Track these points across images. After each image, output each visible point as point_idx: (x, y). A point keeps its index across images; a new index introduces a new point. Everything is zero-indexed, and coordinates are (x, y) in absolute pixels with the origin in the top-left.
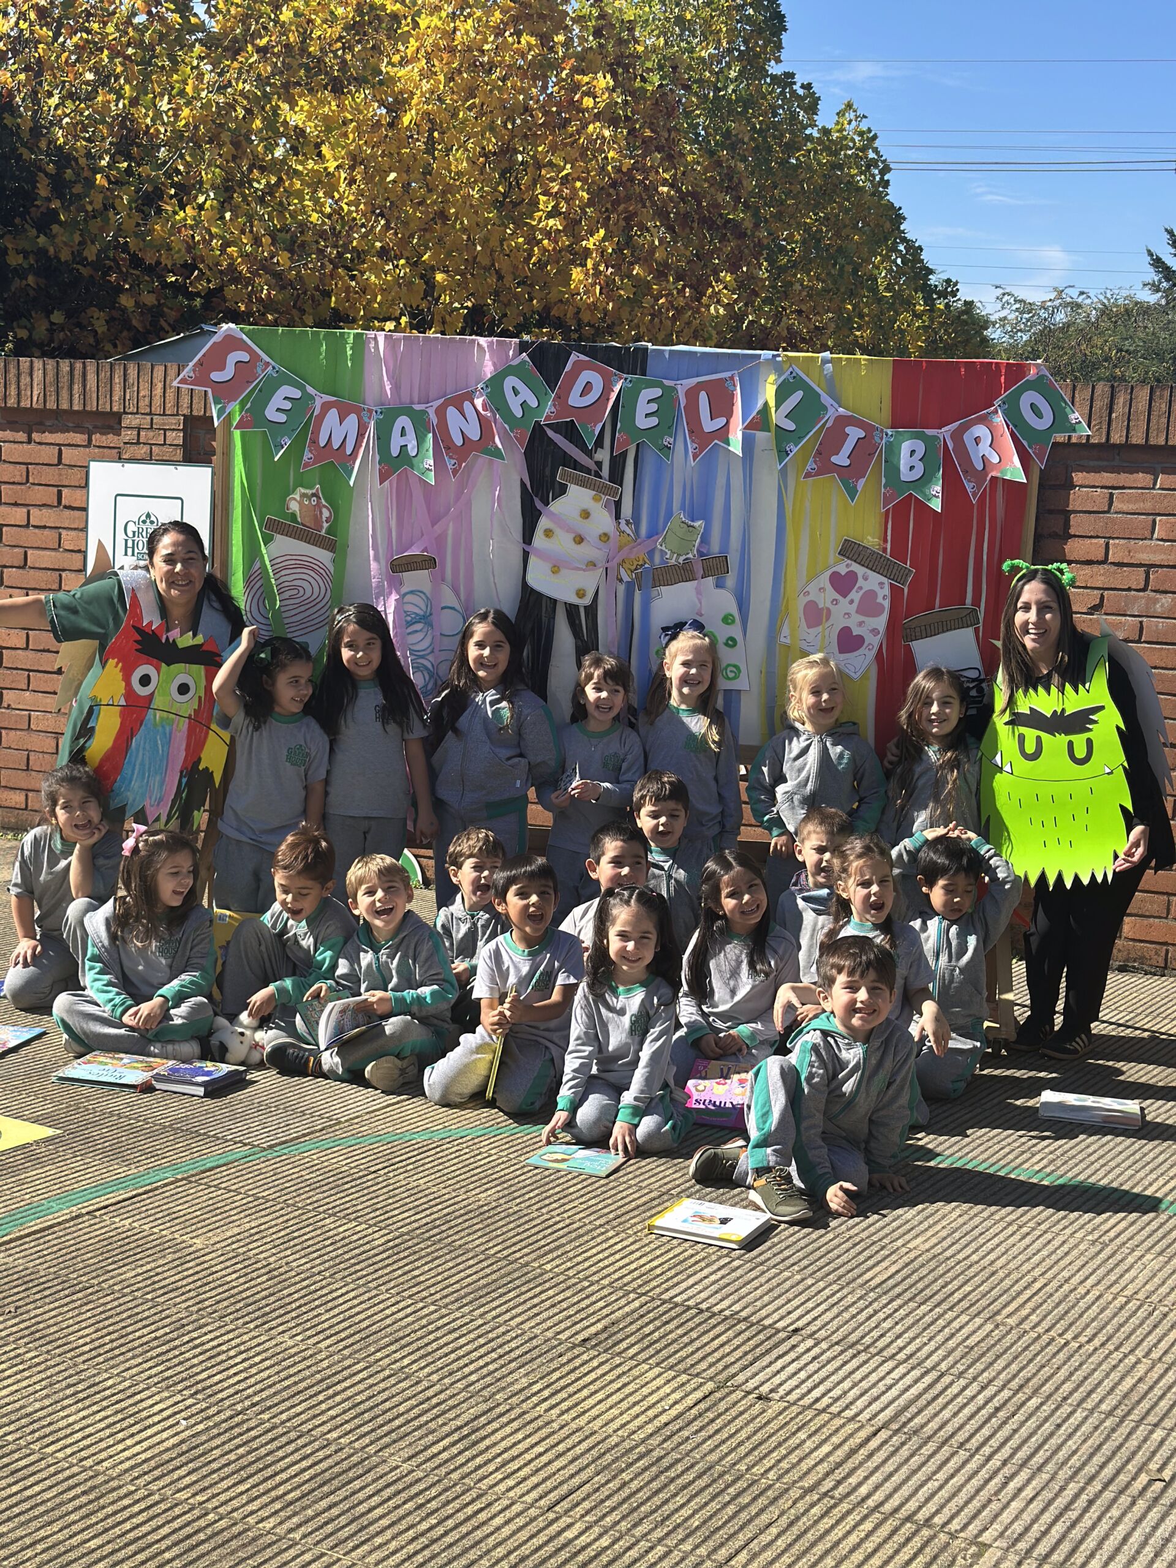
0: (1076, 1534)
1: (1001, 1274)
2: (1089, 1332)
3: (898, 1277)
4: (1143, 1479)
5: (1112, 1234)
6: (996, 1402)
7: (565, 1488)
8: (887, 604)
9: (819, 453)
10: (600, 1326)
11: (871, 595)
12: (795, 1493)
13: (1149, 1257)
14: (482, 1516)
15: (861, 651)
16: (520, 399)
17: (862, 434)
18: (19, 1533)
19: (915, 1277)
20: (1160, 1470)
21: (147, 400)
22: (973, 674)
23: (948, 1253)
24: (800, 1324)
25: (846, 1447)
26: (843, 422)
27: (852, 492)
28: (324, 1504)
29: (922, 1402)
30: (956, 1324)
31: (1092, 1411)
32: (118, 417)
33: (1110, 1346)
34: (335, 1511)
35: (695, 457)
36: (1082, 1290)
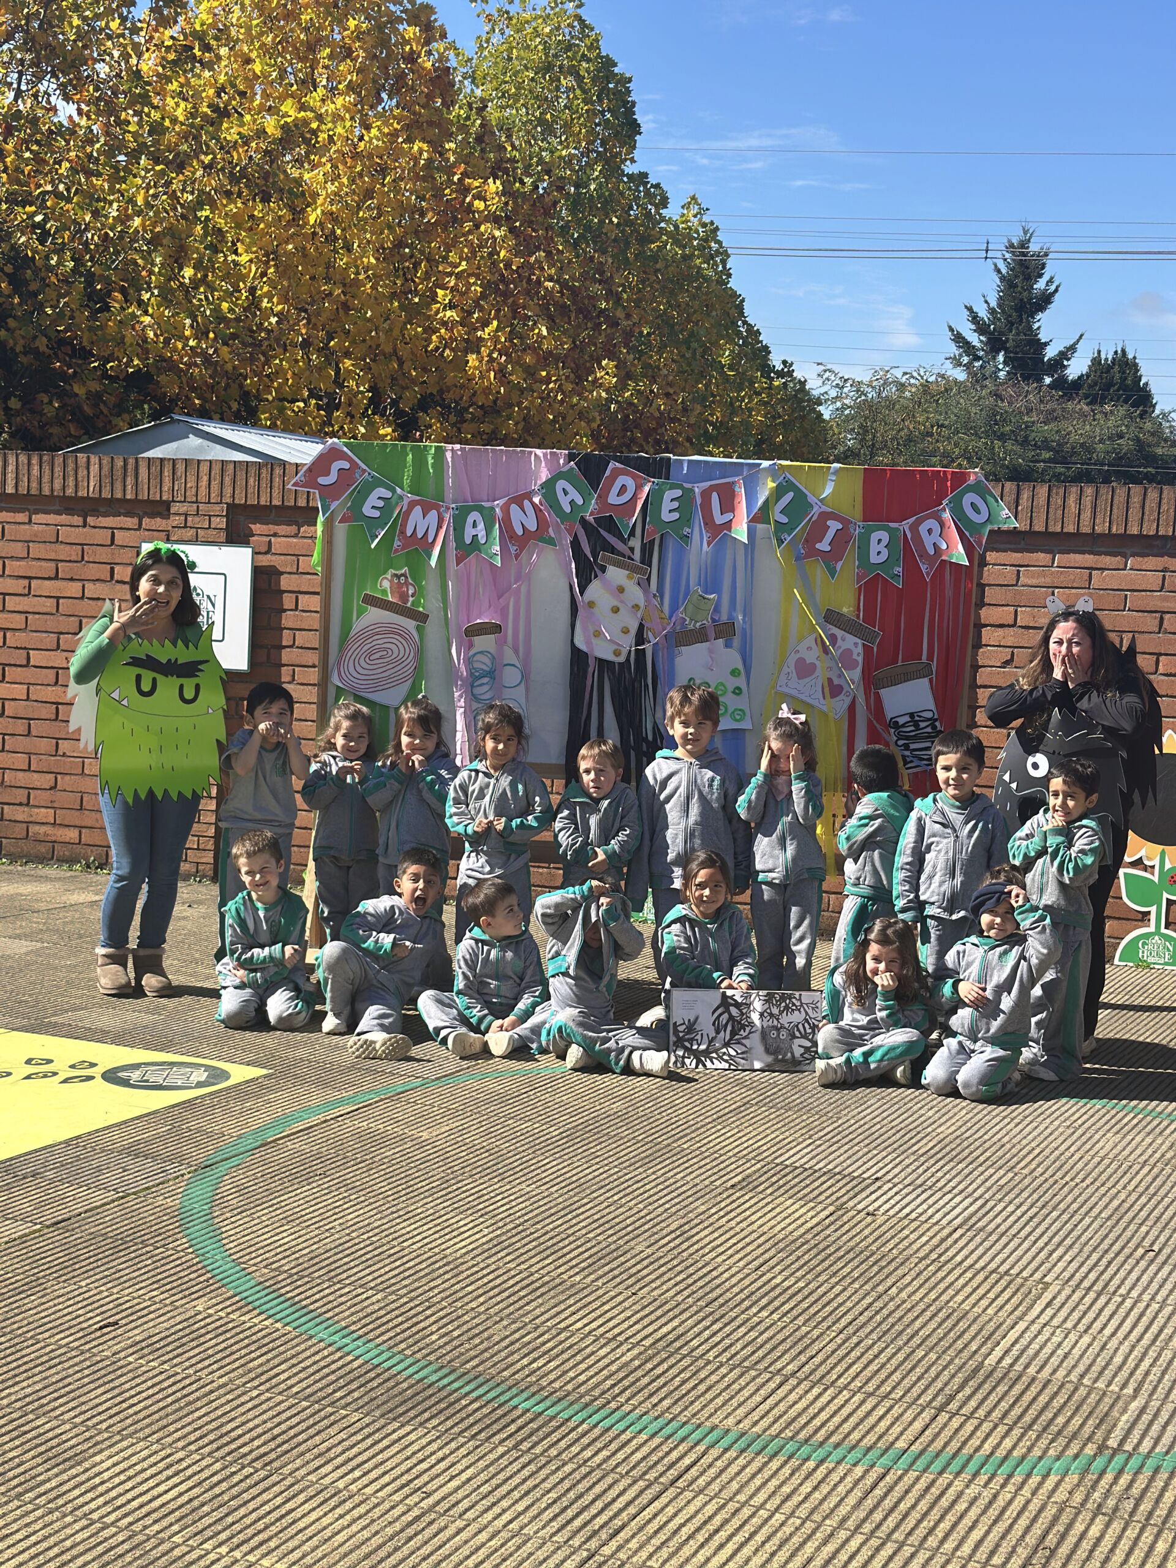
0: (1106, 1276)
1: (1008, 1146)
2: (1081, 1176)
3: (937, 1149)
4: (1141, 1251)
5: (1080, 1122)
6: (1030, 1214)
7: (761, 1260)
8: (860, 659)
9: (806, 541)
10: (739, 1178)
11: (849, 652)
12: (914, 1260)
13: (1109, 1135)
14: (715, 1273)
15: (842, 697)
16: (569, 498)
17: (840, 526)
18: (417, 1284)
19: (948, 1149)
20: (1152, 1244)
21: (194, 490)
22: (929, 715)
23: (967, 1135)
24: (879, 1175)
25: (938, 1237)
26: (825, 516)
27: (832, 572)
28: (606, 1268)
29: (979, 1215)
30: (987, 1174)
31: (1096, 1218)
32: (167, 505)
33: (1098, 1184)
34: (616, 1272)
35: (709, 544)
36: (1068, 1154)
